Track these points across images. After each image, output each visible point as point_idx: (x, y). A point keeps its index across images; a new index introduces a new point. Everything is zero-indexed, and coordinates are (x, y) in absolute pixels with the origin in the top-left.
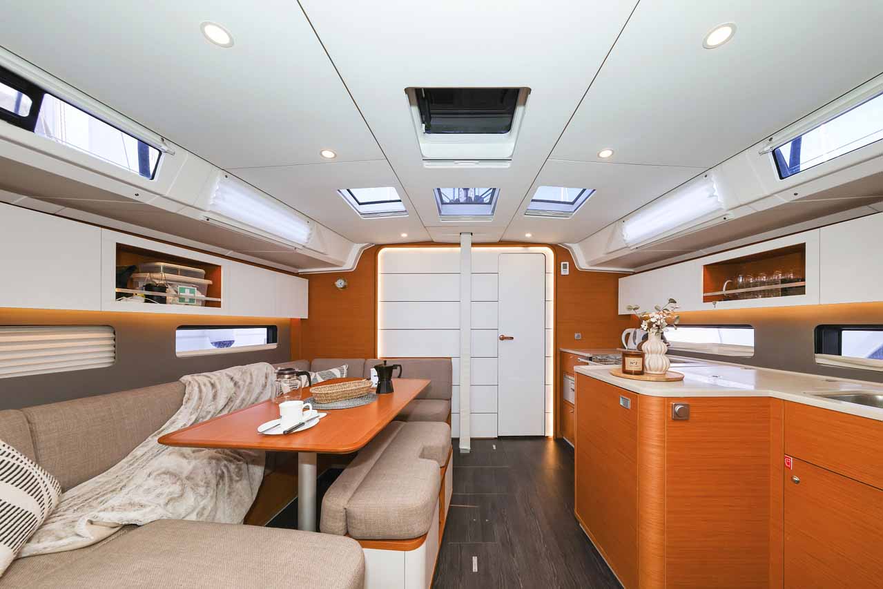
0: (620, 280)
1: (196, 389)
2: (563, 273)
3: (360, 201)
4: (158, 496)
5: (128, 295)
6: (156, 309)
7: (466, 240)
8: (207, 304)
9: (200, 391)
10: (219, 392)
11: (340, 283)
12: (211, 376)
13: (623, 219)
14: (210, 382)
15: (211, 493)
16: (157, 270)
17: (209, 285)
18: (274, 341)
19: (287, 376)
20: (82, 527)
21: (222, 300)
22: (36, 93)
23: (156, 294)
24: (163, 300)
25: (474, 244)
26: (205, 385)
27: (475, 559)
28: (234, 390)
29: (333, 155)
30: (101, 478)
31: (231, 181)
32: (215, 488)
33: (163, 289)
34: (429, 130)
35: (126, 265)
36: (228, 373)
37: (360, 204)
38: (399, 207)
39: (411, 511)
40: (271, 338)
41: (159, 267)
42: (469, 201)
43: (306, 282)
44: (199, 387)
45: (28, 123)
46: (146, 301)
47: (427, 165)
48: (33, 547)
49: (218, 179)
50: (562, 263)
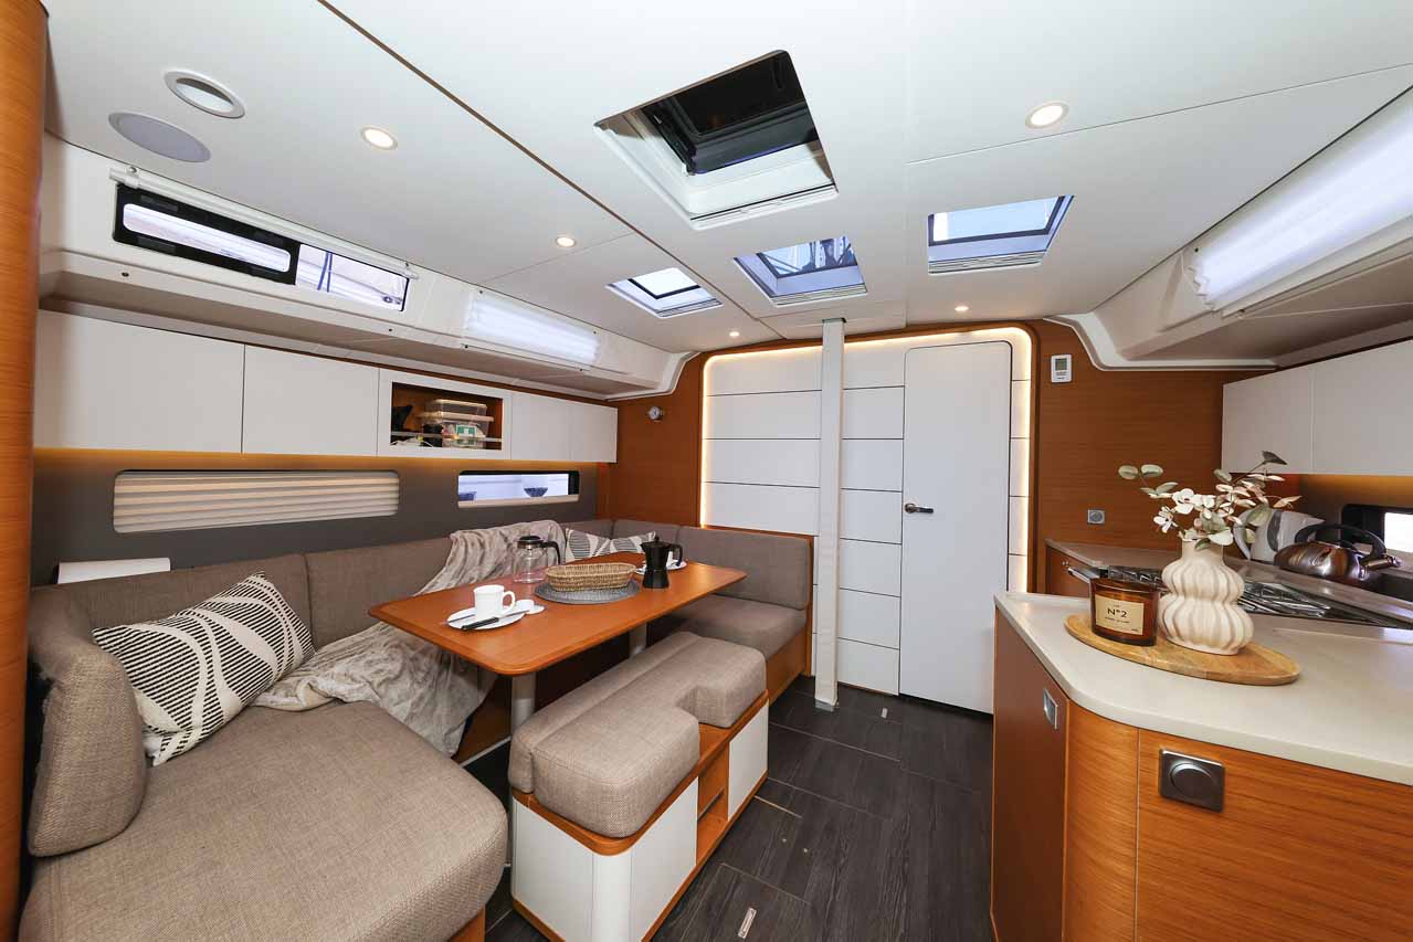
0: (1230, 390)
1: (462, 549)
2: (1055, 378)
3: (657, 294)
4: (378, 672)
5: (403, 439)
6: (433, 453)
7: (833, 332)
8: (488, 446)
9: (466, 551)
10: (487, 555)
11: (654, 413)
12: (482, 533)
13: (1195, 244)
14: (479, 540)
15: (430, 682)
16: (438, 408)
17: (490, 423)
18: (576, 492)
19: (530, 547)
20: (302, 690)
21: (502, 440)
22: (292, 246)
23: (434, 436)
24: (439, 443)
25: (849, 338)
26: (473, 544)
27: (750, 915)
28: (505, 554)
29: (572, 243)
30: (356, 637)
31: (487, 296)
32: (436, 676)
33: (438, 429)
34: (692, 169)
35: (403, 404)
36: (503, 532)
37: (657, 297)
38: (701, 295)
39: (606, 792)
40: (573, 489)
41: (439, 404)
42: (831, 264)
43: (614, 412)
44: (466, 546)
45: (289, 278)
46: (425, 445)
47: (698, 226)
48: (267, 699)
49: (471, 297)
50: (1054, 359)
